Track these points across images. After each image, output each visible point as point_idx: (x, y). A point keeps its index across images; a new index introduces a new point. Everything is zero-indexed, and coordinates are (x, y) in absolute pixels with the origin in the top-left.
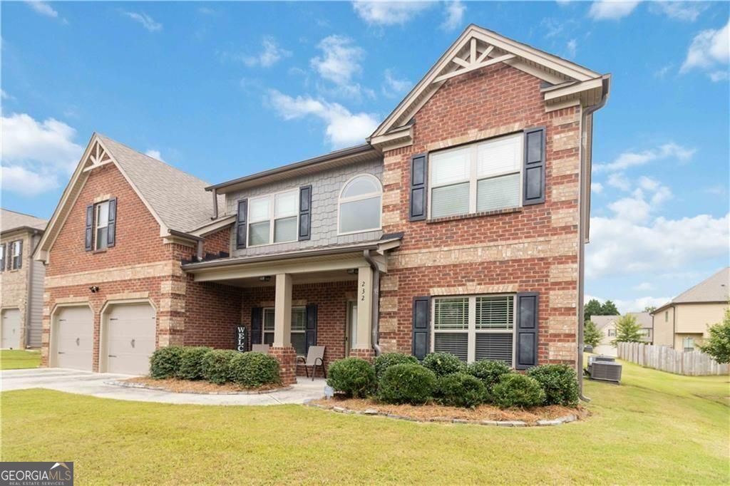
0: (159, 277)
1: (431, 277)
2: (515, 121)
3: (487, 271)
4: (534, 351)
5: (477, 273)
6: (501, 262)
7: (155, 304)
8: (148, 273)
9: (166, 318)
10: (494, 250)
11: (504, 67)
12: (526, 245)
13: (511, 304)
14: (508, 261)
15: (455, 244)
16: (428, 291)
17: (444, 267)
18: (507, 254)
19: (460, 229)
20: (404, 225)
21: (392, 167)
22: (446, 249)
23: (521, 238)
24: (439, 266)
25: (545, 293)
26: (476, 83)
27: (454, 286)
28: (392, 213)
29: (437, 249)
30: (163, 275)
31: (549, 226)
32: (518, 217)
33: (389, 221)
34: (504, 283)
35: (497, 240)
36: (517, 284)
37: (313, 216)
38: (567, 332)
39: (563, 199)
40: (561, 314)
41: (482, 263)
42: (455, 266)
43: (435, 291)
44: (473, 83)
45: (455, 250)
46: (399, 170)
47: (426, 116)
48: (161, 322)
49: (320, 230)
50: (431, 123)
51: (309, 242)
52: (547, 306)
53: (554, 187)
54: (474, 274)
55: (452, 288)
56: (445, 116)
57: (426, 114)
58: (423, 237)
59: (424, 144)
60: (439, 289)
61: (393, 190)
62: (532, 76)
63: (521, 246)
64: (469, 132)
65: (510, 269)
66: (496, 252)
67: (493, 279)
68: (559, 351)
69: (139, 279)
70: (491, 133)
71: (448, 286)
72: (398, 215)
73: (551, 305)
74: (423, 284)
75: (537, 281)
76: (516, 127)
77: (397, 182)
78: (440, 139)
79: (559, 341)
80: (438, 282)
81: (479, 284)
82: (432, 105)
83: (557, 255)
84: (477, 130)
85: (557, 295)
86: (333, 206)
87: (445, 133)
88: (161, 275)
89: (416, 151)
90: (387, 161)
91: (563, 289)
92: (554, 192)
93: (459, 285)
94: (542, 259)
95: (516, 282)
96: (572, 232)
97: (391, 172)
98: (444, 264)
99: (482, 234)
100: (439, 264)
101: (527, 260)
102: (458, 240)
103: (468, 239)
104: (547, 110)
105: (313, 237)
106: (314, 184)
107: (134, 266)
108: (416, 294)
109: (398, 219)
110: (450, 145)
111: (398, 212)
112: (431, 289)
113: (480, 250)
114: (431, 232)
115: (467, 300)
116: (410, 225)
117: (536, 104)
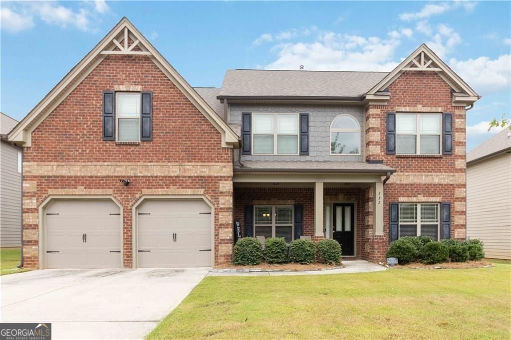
0: (216, 177)
1: (399, 190)
2: (439, 106)
3: (428, 189)
4: (449, 234)
5: (423, 190)
6: (434, 185)
7: (212, 201)
8: (203, 172)
9: (227, 213)
10: (430, 178)
11: (435, 73)
12: (445, 176)
13: (437, 208)
14: (437, 185)
15: (412, 172)
16: (398, 199)
17: (406, 185)
18: (436, 181)
19: (413, 163)
20: (383, 156)
21: (375, 116)
22: (407, 174)
23: (442, 172)
24: (403, 184)
25: (453, 203)
26: (421, 78)
27: (411, 197)
28: (375, 146)
29: (402, 173)
30: (222, 175)
31: (454, 168)
32: (440, 161)
33: (374, 151)
34: (435, 196)
35: (431, 172)
36: (441, 198)
37: (310, 138)
38: (462, 223)
39: (460, 154)
40: (459, 214)
41: (425, 185)
42: (411, 185)
43: (401, 199)
44: (419, 77)
45: (411, 175)
46: (379, 119)
47: (395, 89)
48: (220, 217)
49: (316, 149)
50: (397, 94)
51: (308, 157)
52: (454, 210)
53: (456, 147)
54: (421, 190)
55: (410, 198)
56: (405, 92)
57: (394, 87)
58: (394, 165)
59: (393, 106)
60: (403, 198)
61: (375, 131)
62: (447, 83)
63: (443, 176)
64: (418, 105)
65: (438, 189)
66: (431, 179)
67: (431, 194)
68: (459, 233)
69: (189, 177)
70: (428, 109)
71: (408, 197)
72: (379, 149)
73: (456, 210)
74: (395, 194)
75: (450, 196)
76: (440, 110)
77: (378, 127)
78: (402, 105)
79: (459, 228)
80: (403, 194)
81: (424, 196)
82: (397, 83)
83: (457, 183)
84: (421, 106)
85: (458, 204)
86: (326, 133)
87: (405, 103)
88: (219, 175)
89: (389, 109)
90: (372, 111)
91: (460, 201)
92: (456, 149)
93: (414, 196)
94: (451, 185)
95: (440, 196)
96: (463, 172)
97: (374, 119)
98: (406, 183)
99: (425, 167)
100: (404, 183)
101: (445, 185)
102: (413, 170)
103: (418, 169)
104: (453, 105)
105: (311, 153)
106: (311, 113)
107: (183, 164)
108: (390, 200)
109: (379, 151)
110: (408, 111)
111: (379, 146)
112: (399, 198)
113: (424, 177)
114: (398, 163)
115: (416, 205)
116: (386, 157)
117: (448, 100)
